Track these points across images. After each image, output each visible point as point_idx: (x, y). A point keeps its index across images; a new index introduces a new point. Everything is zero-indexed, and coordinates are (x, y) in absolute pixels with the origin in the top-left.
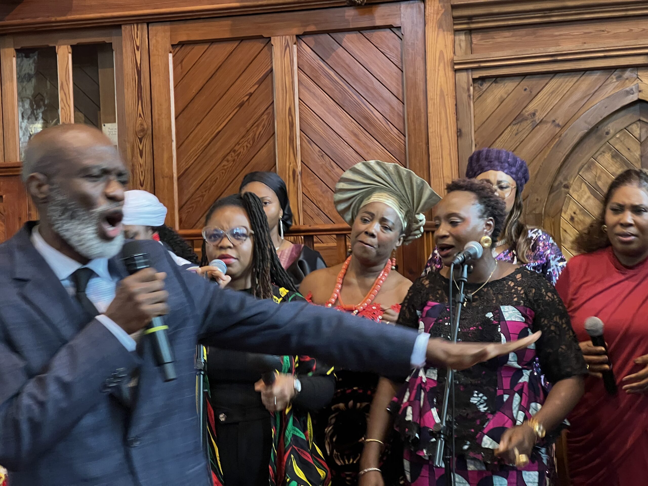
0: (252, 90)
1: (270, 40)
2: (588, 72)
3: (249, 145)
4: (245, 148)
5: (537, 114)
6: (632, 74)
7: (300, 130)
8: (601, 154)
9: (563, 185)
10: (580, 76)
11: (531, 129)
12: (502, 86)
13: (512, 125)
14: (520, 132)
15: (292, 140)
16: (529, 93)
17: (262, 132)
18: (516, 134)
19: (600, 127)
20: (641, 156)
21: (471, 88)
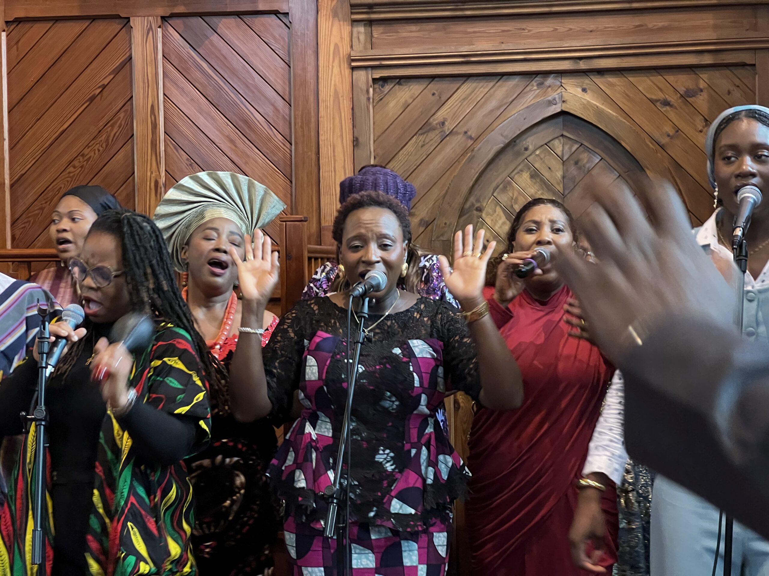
0: (106, 82)
1: (129, 21)
2: (505, 77)
3: (101, 149)
4: (97, 152)
5: (446, 123)
6: (555, 81)
7: (165, 132)
8: (518, 173)
9: (475, 208)
10: (496, 81)
11: (440, 141)
12: (407, 89)
13: (418, 135)
14: (427, 143)
15: (154, 145)
16: (438, 98)
17: (117, 134)
18: (422, 147)
19: (518, 141)
20: (564, 177)
21: (371, 90)
